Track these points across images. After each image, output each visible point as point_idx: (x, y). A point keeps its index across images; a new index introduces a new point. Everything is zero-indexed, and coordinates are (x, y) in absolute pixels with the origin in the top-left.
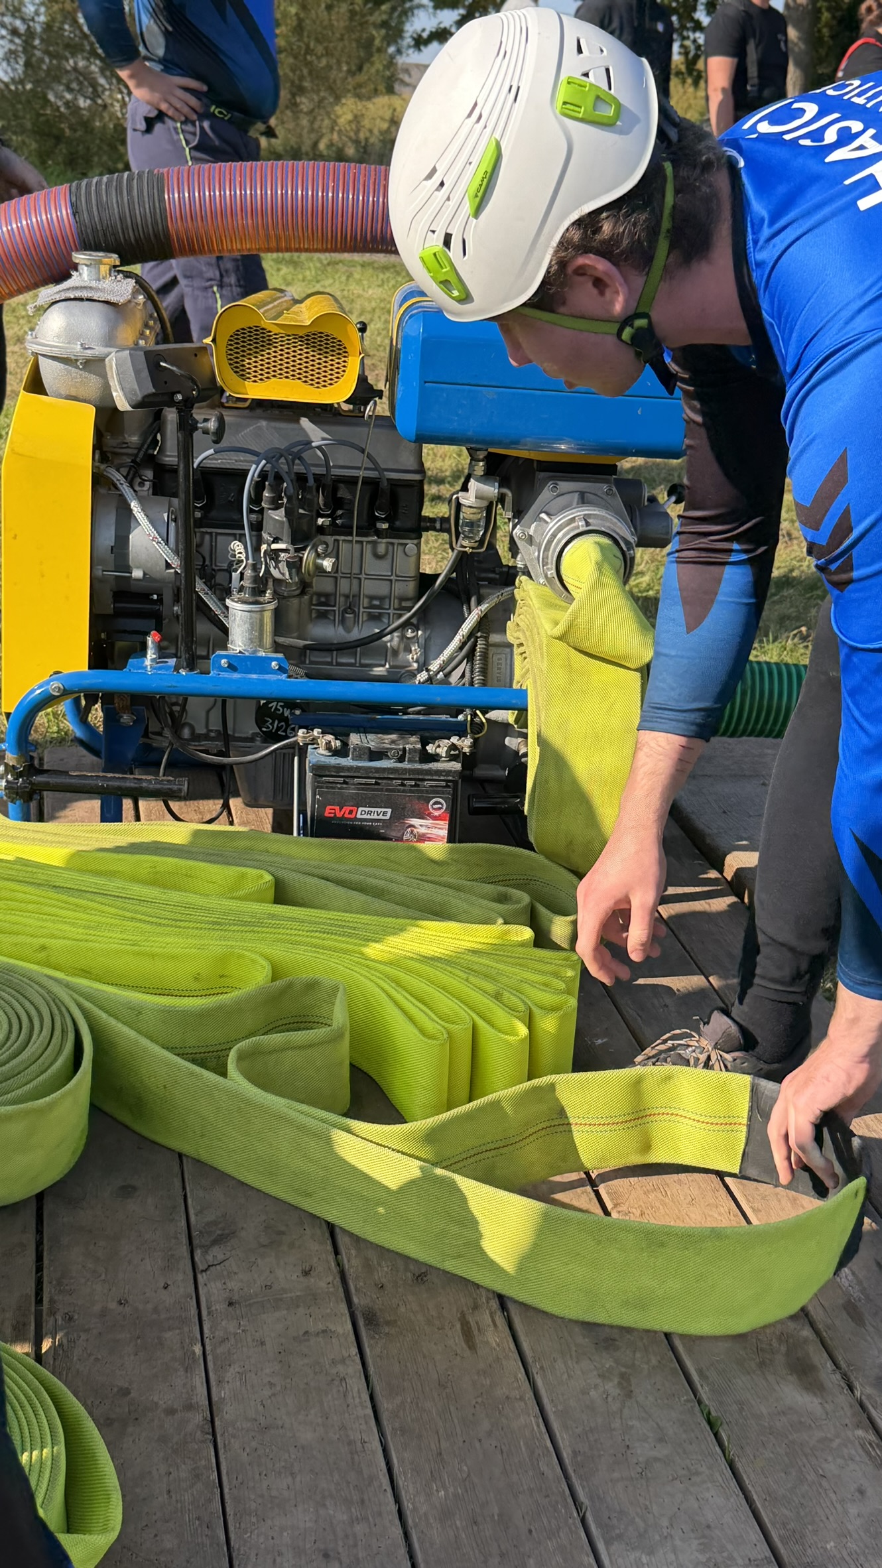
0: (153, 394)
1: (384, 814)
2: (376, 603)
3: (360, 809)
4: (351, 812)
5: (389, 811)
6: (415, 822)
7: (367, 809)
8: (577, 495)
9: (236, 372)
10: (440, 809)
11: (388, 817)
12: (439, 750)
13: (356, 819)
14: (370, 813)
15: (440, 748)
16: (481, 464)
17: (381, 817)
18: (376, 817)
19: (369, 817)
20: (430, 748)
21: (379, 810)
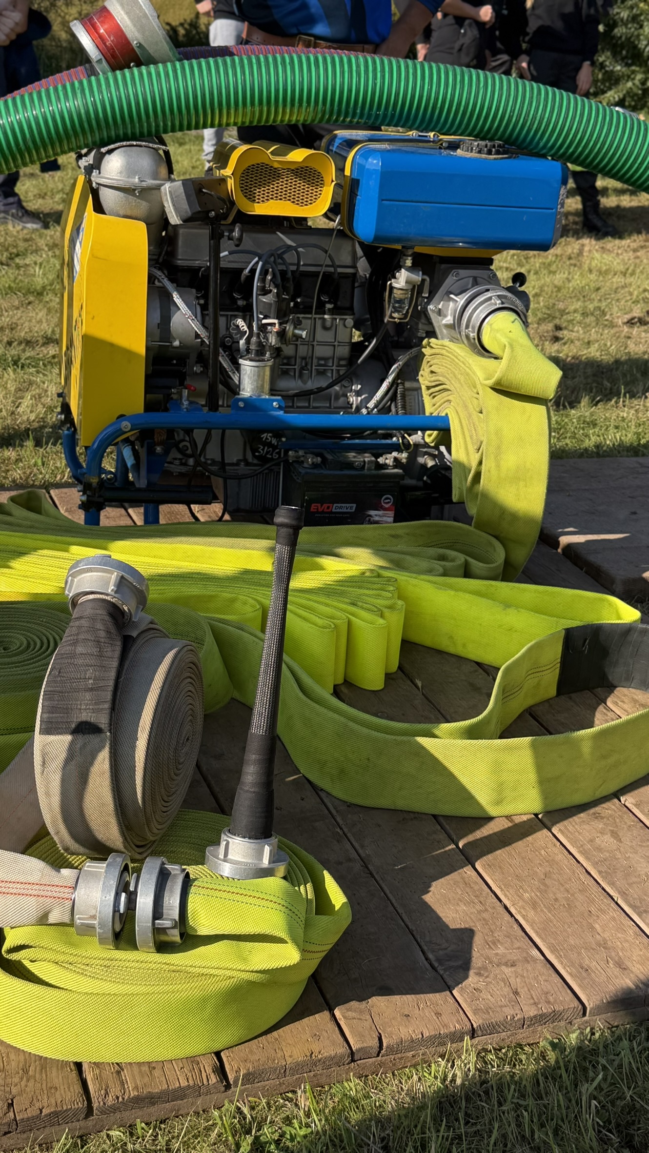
0: (199, 212)
1: (351, 507)
2: (322, 362)
3: (335, 505)
4: (328, 508)
5: (355, 505)
6: (372, 513)
7: (339, 505)
8: (471, 279)
9: (246, 196)
10: (389, 502)
11: (353, 510)
12: (387, 461)
13: (331, 512)
14: (341, 508)
15: (388, 459)
16: (410, 258)
17: (349, 510)
18: (345, 510)
19: (341, 510)
20: (381, 460)
21: (348, 505)
